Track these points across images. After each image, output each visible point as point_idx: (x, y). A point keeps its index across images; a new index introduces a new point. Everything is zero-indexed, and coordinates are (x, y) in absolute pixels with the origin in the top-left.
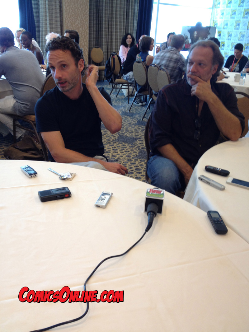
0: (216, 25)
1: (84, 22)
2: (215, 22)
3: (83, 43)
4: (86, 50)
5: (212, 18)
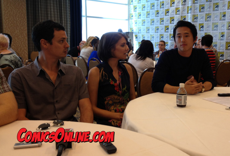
0: (132, 31)
1: (23, 31)
2: (132, 28)
3: (23, 48)
4: (26, 53)
5: (129, 27)
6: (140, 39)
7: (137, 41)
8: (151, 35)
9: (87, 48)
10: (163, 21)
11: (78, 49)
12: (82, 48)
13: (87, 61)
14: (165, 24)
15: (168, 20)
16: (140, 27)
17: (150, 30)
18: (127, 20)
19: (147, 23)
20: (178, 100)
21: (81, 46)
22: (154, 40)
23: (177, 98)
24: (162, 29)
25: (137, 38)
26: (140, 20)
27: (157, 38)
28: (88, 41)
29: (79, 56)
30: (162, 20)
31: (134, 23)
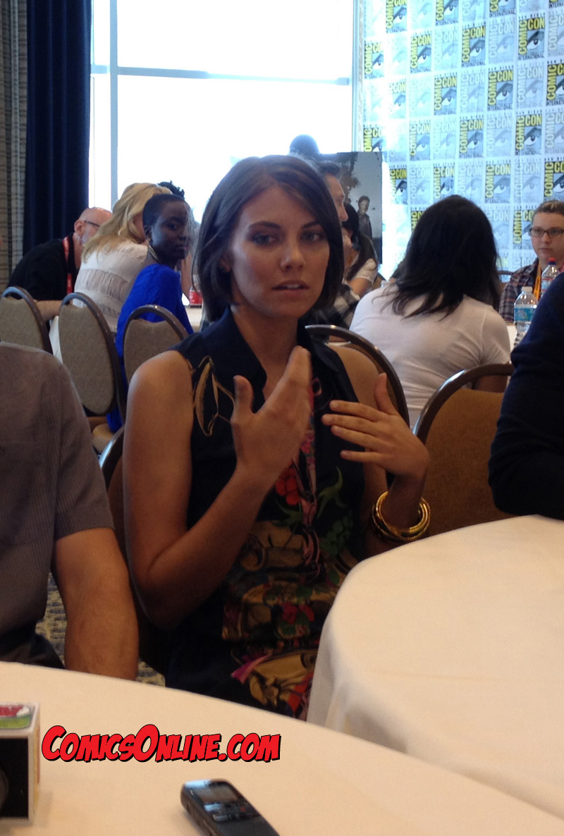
2: (375, 131)
5: (360, 121)
6: (420, 192)
7: (403, 206)
9: (113, 248)
11: (67, 254)
12: (89, 250)
13: (113, 326)
16: (423, 119)
19: (470, 96)
21: (81, 236)
22: (512, 199)
25: (402, 185)
26: (426, 82)
27: (530, 183)
29: (70, 295)
30: (560, 79)
31: (388, 99)
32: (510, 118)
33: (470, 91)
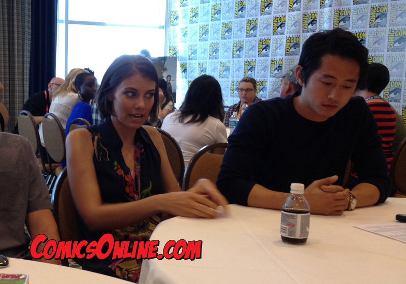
2: (174, 48)
5: (168, 44)
6: (192, 73)
7: (185, 79)
8: (221, 63)
9: (65, 95)
10: (254, 28)
11: (46, 97)
12: (55, 96)
14: (260, 35)
15: (268, 25)
16: (194, 43)
17: (221, 51)
18: (162, 27)
19: (214, 34)
20: (287, 224)
22: (230, 77)
23: (283, 220)
24: (251, 49)
26: (196, 27)
27: (238, 70)
28: (68, 79)
29: (47, 114)
30: (251, 27)
31: (180, 34)
32: (231, 43)
33: (214, 31)
